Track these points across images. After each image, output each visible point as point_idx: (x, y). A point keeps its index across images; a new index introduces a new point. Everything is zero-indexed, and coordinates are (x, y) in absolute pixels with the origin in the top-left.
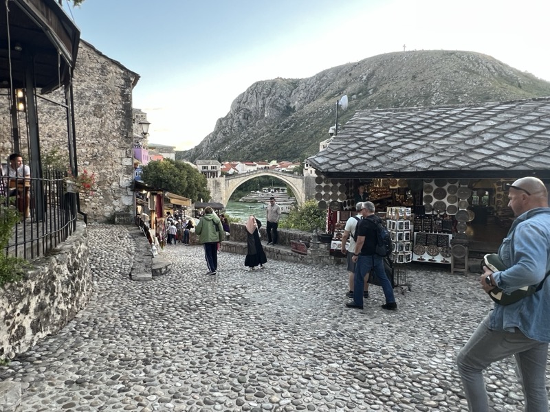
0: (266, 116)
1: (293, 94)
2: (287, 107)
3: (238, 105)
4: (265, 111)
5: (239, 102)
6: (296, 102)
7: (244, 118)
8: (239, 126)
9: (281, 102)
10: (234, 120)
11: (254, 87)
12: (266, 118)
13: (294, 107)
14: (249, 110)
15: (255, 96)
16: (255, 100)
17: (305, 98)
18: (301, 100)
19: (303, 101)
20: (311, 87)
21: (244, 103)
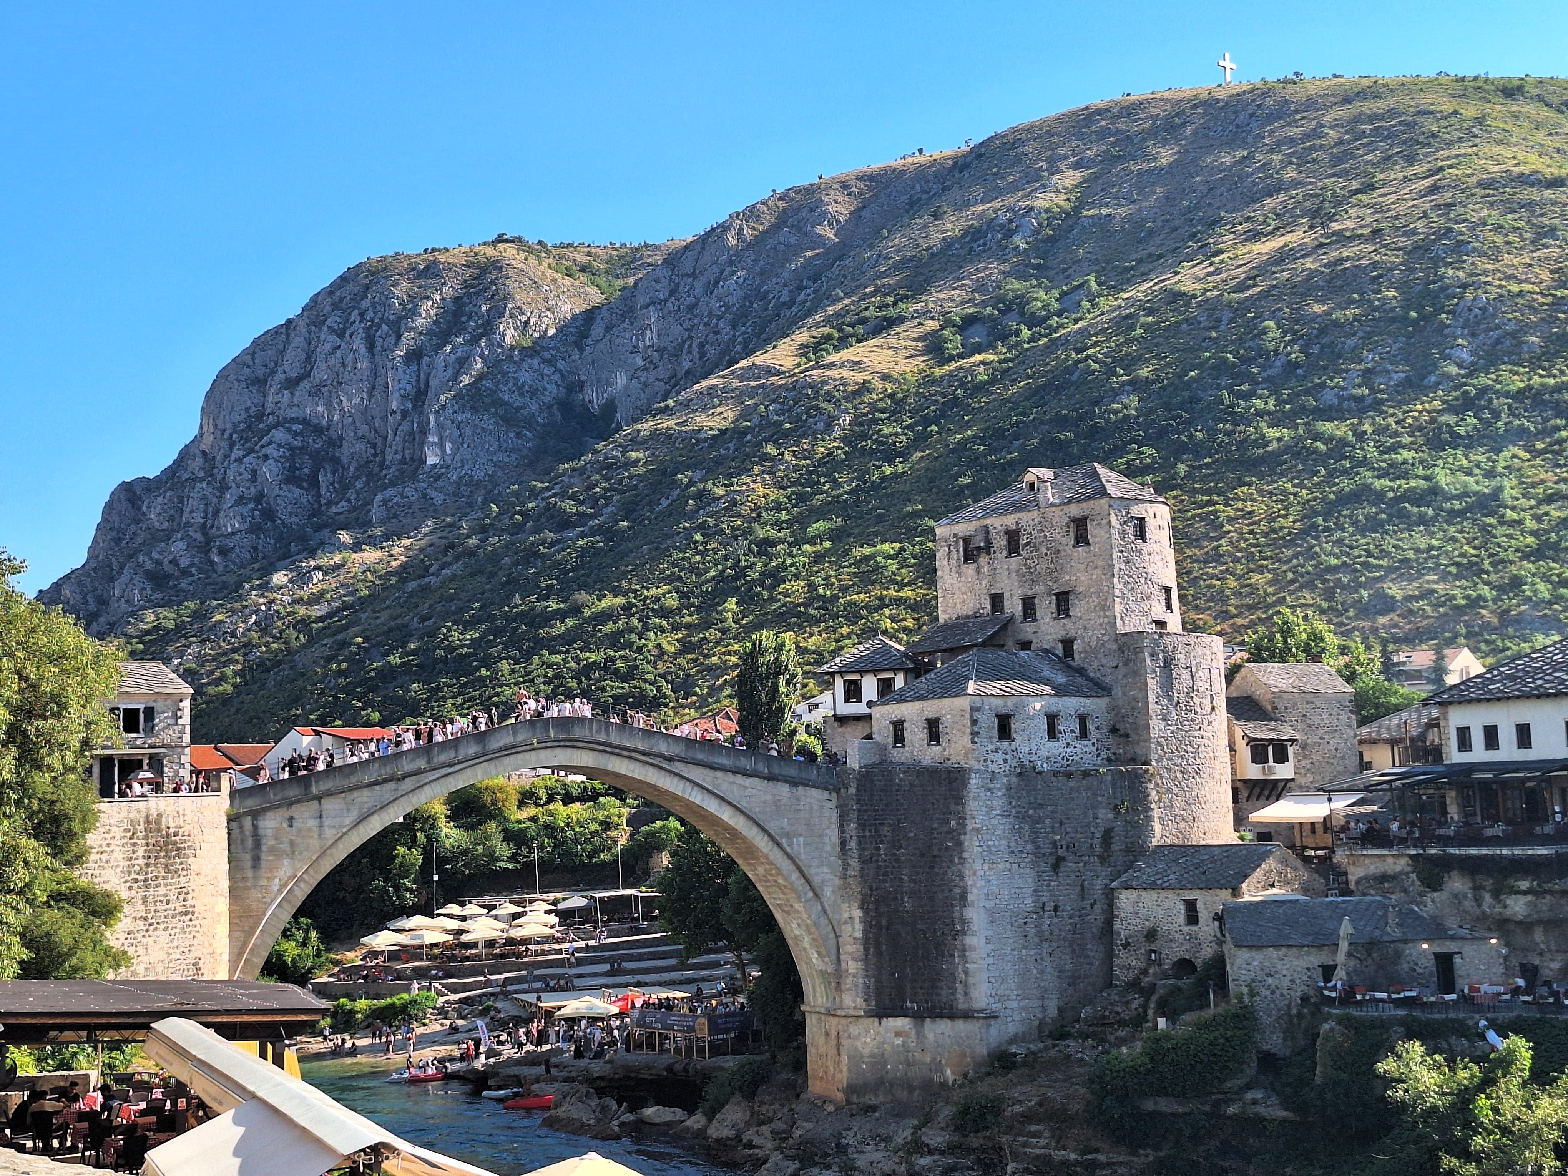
0: (432, 460)
1: (597, 331)
2: (565, 406)
3: (247, 399)
4: (424, 431)
5: (260, 383)
6: (621, 380)
7: (291, 478)
8: (255, 529)
9: (525, 377)
10: (224, 488)
11: (352, 287)
12: (436, 475)
13: (610, 407)
14: (319, 430)
15: (359, 344)
16: (363, 365)
17: (676, 355)
18: (650, 364)
19: (662, 372)
20: (711, 286)
21: (291, 384)
